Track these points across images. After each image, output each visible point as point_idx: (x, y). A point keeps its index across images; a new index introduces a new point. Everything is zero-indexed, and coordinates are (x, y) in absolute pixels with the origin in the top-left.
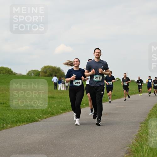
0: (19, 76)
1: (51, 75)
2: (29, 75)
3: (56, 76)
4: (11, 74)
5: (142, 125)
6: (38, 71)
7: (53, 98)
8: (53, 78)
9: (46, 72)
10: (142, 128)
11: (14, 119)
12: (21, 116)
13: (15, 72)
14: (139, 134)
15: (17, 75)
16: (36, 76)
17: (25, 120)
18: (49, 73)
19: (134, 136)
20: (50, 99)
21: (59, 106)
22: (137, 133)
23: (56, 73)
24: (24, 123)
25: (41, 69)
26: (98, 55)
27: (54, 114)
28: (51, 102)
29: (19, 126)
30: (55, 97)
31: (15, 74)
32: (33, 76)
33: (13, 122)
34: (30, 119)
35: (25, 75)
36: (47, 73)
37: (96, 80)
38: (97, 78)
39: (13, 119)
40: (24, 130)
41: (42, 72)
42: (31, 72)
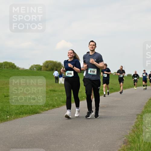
0: (22, 70)
1: (52, 70)
2: (31, 69)
3: (56, 70)
4: (14, 69)
5: (138, 117)
6: (40, 65)
7: (54, 91)
8: (54, 72)
9: (47, 67)
10: (139, 119)
11: (18, 111)
12: (24, 109)
13: (18, 67)
14: (135, 125)
15: (20, 69)
16: (38, 70)
17: (28, 112)
18: (50, 68)
19: (131, 127)
20: (52, 92)
21: (60, 98)
22: (134, 124)
23: (57, 67)
24: (26, 115)
25: (43, 63)
26: (92, 47)
27: (55, 107)
28: (52, 95)
29: (22, 117)
30: (56, 90)
31: (18, 69)
32: (35, 70)
33: (16, 114)
34: (32, 112)
35: (27, 70)
36: (49, 68)
37: (90, 73)
38: (91, 72)
39: (16, 111)
40: (27, 121)
41: (44, 66)
42: (33, 67)
